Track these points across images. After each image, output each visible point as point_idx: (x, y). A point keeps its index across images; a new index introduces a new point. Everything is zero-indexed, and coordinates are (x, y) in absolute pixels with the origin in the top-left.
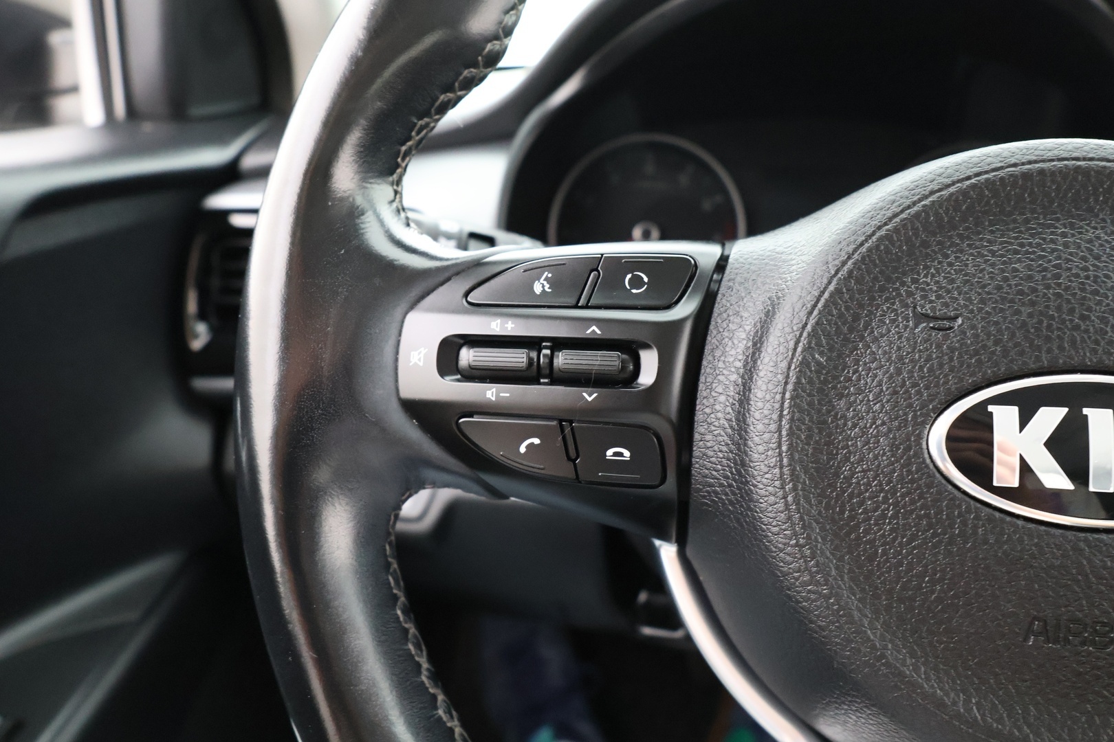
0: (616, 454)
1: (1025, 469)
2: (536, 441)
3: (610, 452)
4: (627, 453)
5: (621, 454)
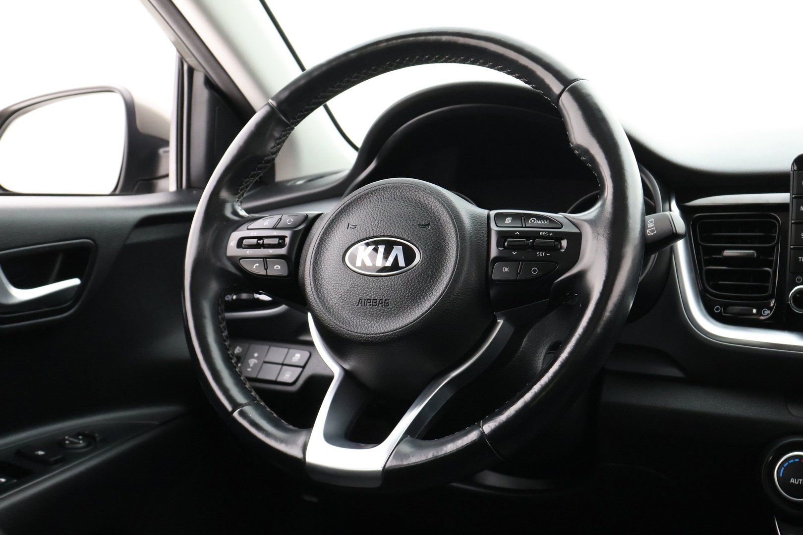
0: (277, 267)
1: (363, 262)
2: (258, 265)
3: (275, 267)
4: (279, 267)
5: (278, 267)
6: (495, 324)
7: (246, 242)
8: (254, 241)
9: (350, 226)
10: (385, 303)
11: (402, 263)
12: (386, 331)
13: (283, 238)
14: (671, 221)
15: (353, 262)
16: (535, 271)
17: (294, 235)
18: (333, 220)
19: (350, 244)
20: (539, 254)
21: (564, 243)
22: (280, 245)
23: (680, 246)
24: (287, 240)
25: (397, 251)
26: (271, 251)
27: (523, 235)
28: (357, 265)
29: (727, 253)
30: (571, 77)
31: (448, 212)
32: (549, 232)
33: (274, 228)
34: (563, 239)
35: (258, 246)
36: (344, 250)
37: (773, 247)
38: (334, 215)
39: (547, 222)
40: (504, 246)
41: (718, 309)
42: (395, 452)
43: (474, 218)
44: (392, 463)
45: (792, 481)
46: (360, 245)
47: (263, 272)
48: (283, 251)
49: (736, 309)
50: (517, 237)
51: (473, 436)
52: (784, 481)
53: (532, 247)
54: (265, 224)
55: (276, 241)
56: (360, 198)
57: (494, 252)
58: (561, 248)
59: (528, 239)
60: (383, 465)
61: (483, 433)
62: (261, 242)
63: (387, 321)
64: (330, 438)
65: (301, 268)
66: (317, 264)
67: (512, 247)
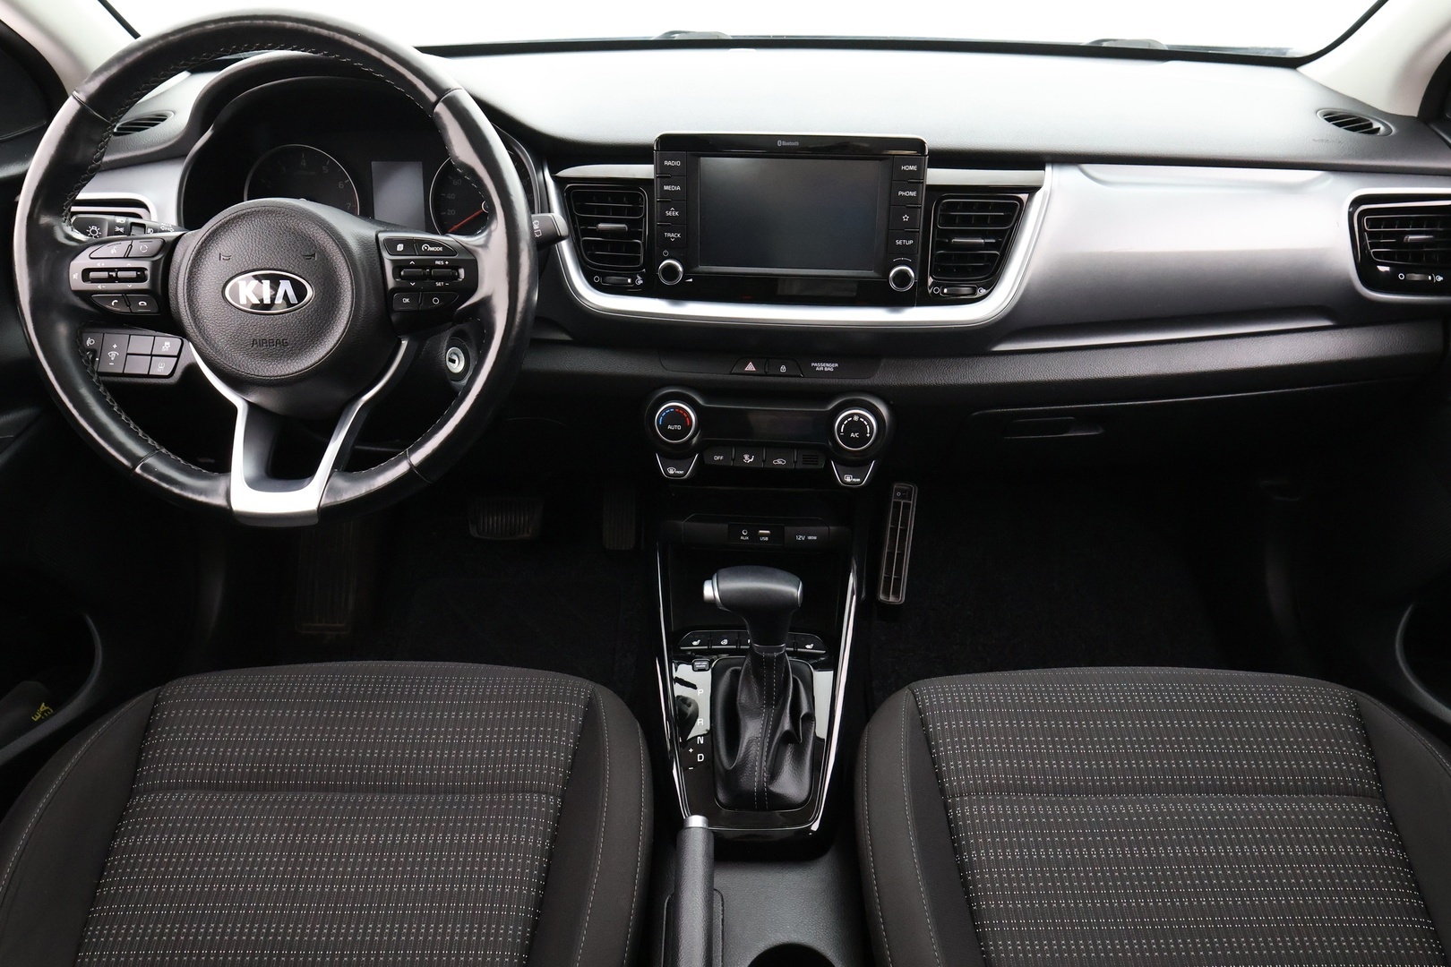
2: (116, 301)
3: (140, 303)
4: (145, 303)
5: (143, 304)
6: (399, 345)
7: (92, 275)
8: (105, 274)
9: (222, 257)
10: (283, 343)
11: (293, 299)
12: (291, 372)
13: (142, 270)
14: (553, 221)
15: (237, 298)
16: (436, 301)
17: (155, 265)
18: (199, 249)
19: (228, 278)
20: (438, 284)
21: (462, 272)
22: (141, 279)
23: (565, 248)
24: (148, 273)
25: (285, 286)
26: (130, 286)
27: (419, 264)
28: (241, 303)
29: (601, 226)
30: (445, 87)
31: (334, 240)
32: (445, 260)
33: (126, 257)
34: (461, 267)
35: (111, 280)
36: (222, 285)
37: (642, 218)
38: (200, 243)
39: (441, 249)
40: (400, 276)
41: (597, 279)
42: (330, 489)
43: (363, 243)
44: (326, 501)
45: (669, 427)
46: (242, 280)
47: (126, 310)
48: (144, 285)
49: (614, 279)
50: (412, 267)
51: (402, 468)
52: (663, 428)
53: (430, 276)
54: (112, 252)
55: (133, 274)
56: (226, 223)
57: (391, 283)
58: (458, 276)
59: (424, 268)
60: (317, 506)
61: (411, 465)
62: (114, 274)
63: (289, 361)
64: (254, 484)
65: (172, 302)
66: (192, 301)
67: (408, 278)
